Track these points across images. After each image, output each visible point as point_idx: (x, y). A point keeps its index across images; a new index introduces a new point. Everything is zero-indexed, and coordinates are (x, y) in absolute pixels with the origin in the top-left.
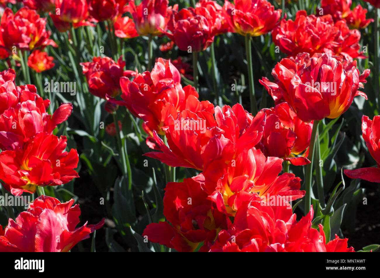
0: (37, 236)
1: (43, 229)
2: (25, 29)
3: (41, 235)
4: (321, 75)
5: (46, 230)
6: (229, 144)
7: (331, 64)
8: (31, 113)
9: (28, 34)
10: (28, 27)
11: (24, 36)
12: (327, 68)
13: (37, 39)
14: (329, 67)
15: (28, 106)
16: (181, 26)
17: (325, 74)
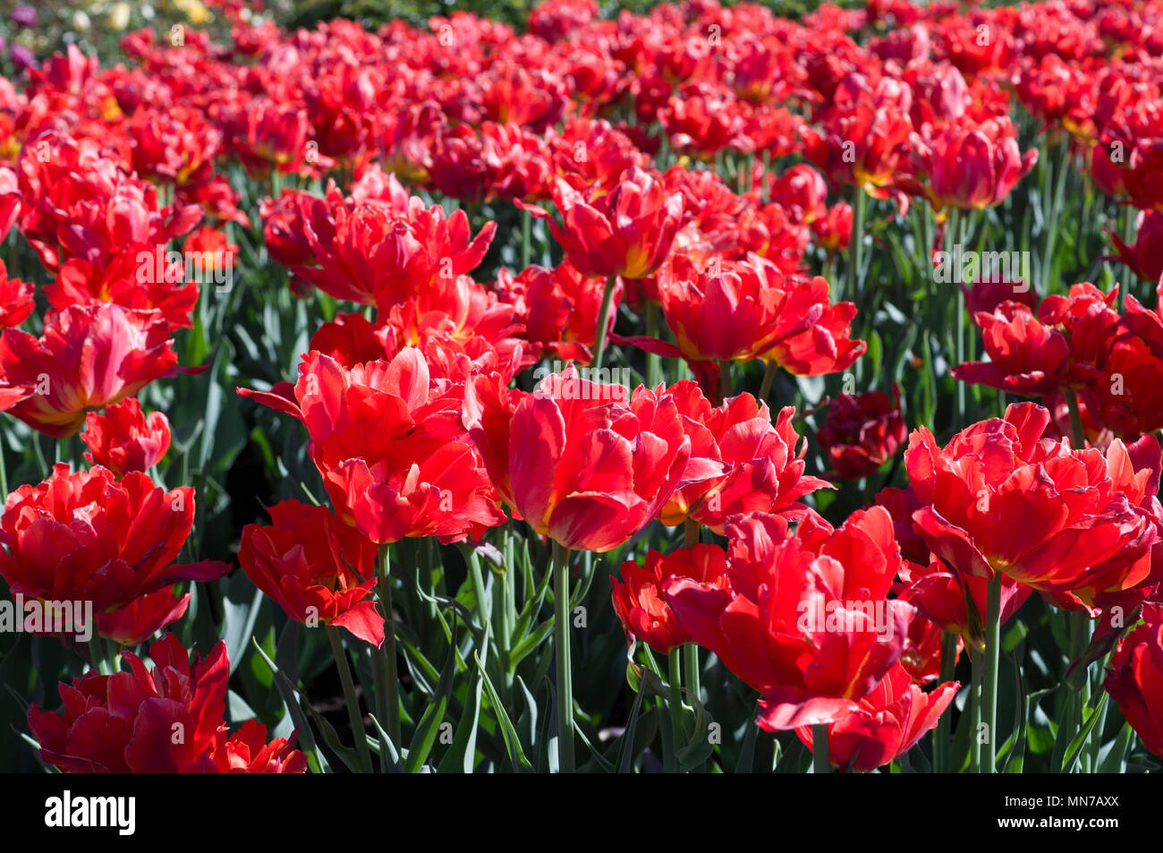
0: (88, 342)
1: (100, 333)
2: (174, 140)
3: (95, 342)
4: (619, 197)
5: (104, 335)
6: (420, 252)
7: (639, 183)
8: (129, 203)
9: (180, 149)
10: (181, 140)
11: (170, 153)
12: (630, 189)
13: (195, 164)
14: (635, 188)
15: (129, 195)
16: (447, 149)
17: (627, 197)
